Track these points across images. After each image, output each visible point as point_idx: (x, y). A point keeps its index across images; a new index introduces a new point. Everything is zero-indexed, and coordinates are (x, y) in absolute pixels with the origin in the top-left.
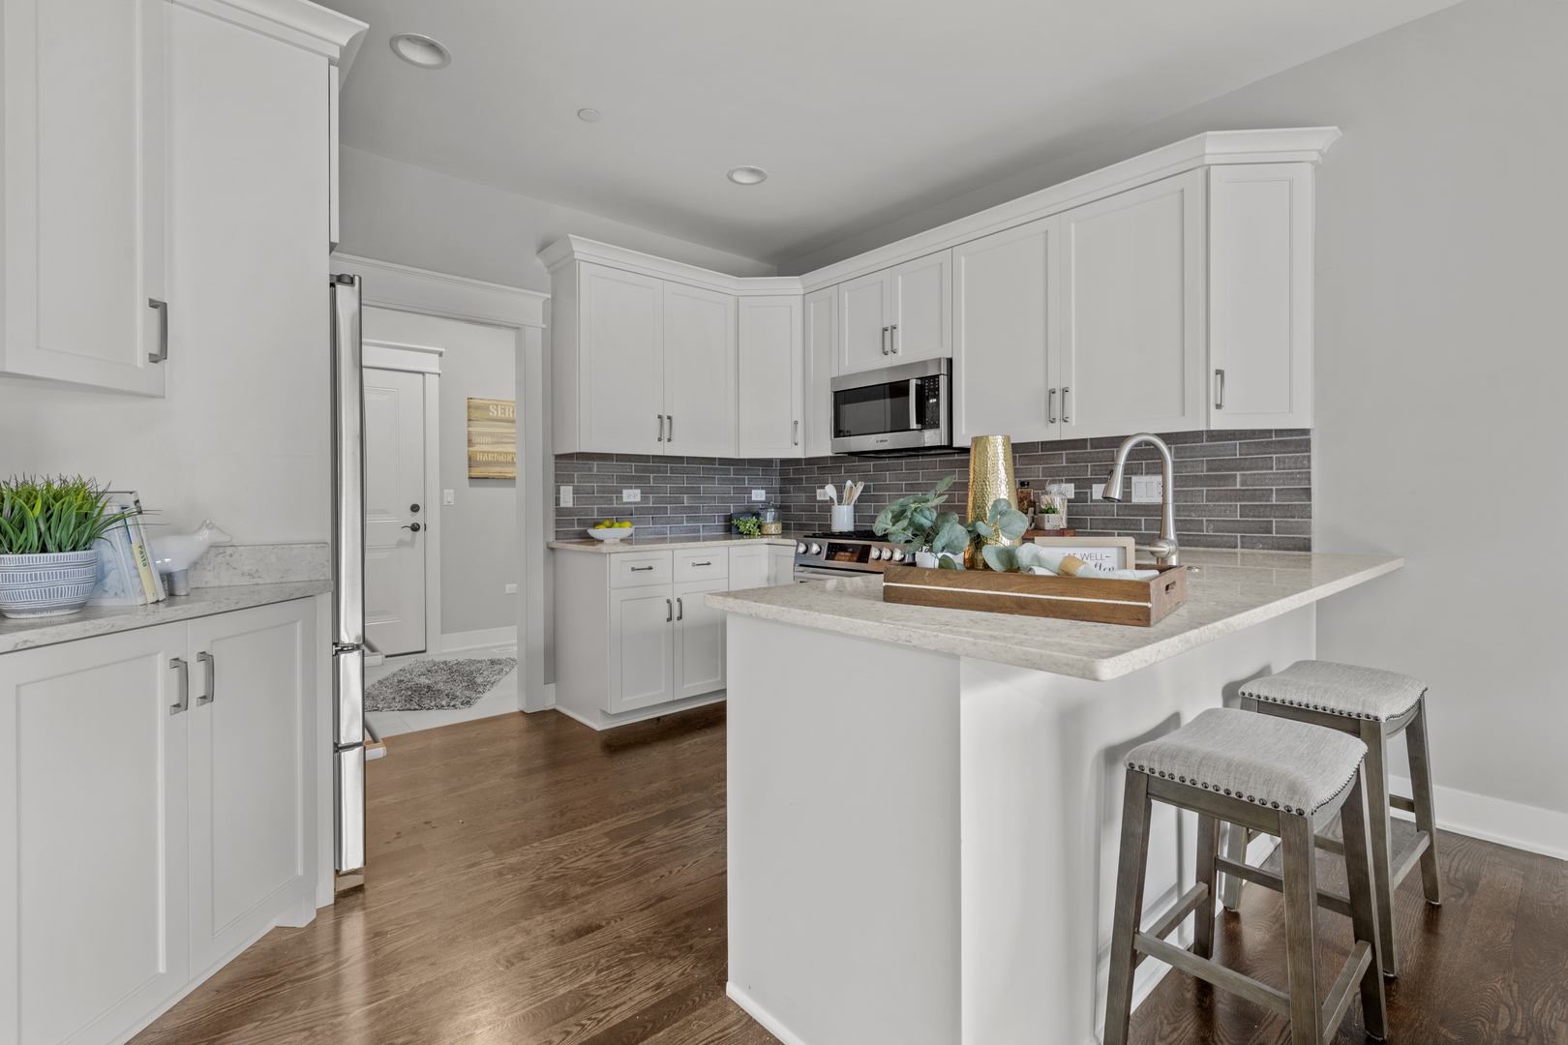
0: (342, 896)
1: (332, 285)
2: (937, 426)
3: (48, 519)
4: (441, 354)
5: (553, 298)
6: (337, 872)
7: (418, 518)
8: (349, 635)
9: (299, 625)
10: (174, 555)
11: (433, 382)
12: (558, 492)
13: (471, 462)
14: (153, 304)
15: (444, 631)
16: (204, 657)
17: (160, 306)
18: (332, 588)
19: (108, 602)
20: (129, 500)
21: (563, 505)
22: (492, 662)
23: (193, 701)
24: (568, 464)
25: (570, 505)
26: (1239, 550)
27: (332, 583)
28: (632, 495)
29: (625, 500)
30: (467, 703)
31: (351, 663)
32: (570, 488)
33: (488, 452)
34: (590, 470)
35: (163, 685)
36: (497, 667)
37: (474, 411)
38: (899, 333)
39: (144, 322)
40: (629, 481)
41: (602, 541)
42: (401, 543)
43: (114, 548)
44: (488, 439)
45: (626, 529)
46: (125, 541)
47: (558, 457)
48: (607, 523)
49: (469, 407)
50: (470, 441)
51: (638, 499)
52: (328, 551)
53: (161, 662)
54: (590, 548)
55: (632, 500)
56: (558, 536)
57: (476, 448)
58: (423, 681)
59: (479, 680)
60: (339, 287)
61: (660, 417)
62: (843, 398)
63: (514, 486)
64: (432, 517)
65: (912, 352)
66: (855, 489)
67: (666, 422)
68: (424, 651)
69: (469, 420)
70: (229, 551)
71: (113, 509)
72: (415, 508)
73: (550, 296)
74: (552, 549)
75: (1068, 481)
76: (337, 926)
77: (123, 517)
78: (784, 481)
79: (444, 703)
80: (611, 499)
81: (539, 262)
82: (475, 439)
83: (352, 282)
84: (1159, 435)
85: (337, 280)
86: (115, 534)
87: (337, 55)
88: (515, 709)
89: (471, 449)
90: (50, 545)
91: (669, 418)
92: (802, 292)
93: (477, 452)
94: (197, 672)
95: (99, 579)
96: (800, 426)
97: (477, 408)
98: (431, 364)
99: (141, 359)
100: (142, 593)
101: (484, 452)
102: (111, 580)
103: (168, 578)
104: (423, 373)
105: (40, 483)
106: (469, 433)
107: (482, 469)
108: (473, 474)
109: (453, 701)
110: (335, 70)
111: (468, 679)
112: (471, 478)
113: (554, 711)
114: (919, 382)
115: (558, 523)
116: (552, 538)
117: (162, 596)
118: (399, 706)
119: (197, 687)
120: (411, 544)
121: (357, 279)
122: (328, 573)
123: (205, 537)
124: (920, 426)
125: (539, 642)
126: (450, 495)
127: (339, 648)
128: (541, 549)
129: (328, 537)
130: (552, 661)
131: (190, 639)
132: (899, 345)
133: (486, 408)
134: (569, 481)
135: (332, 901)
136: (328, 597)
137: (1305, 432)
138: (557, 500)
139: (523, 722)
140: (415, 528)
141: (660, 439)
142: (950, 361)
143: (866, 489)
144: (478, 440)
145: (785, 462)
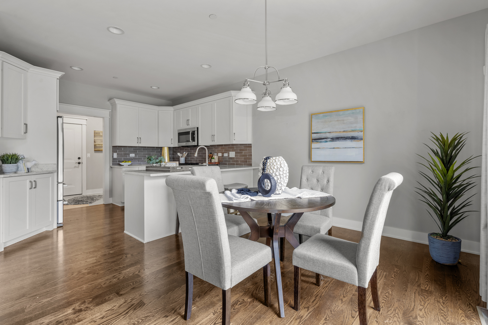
0: (58, 227)
1: (57, 118)
2: (195, 141)
3: (11, 159)
4: (87, 120)
5: (112, 111)
6: (57, 223)
7: (80, 161)
8: (60, 180)
9: (51, 178)
10: (29, 165)
11: (84, 127)
12: (113, 154)
13: (95, 146)
14: (25, 124)
15: (87, 189)
16: (35, 181)
17: (26, 125)
18: (57, 172)
19: (18, 172)
20: (23, 156)
21: (114, 157)
22: (99, 196)
23: (33, 188)
24: (115, 148)
25: (116, 157)
26: (235, 166)
27: (57, 171)
28: (132, 155)
29: (130, 156)
30: (91, 203)
31: (61, 186)
32: (116, 154)
33: (100, 144)
34: (122, 149)
35: (28, 185)
36: (100, 197)
37: (96, 134)
38: (190, 121)
39: (23, 127)
40: (132, 152)
41: (123, 165)
42: (75, 167)
43: (20, 164)
44: (100, 141)
45: (130, 163)
46: (22, 163)
47: (113, 147)
48: (125, 161)
49: (94, 133)
50: (94, 141)
51: (134, 156)
52: (56, 166)
53: (28, 181)
54: (121, 167)
55: (132, 156)
56: (113, 164)
57: (96, 143)
58: (80, 199)
59: (95, 199)
60: (59, 118)
61: (138, 138)
62: (180, 134)
63: (102, 153)
64: (84, 160)
65: (192, 125)
66: (185, 154)
67: (139, 139)
68: (82, 194)
69: (94, 136)
70: (37, 165)
71: (21, 158)
72: (79, 158)
73: (111, 111)
74: (112, 167)
75: (221, 153)
76: (57, 231)
77: (22, 159)
78: (173, 152)
79: (85, 203)
80: (127, 156)
81: (108, 103)
82: (96, 141)
83: (61, 117)
84: (205, 146)
85: (58, 117)
86: (21, 161)
87: (59, 78)
88: (102, 204)
89: (95, 143)
90: (12, 163)
91: (140, 138)
92: (173, 110)
93: (96, 144)
94: (34, 183)
95: (18, 168)
96: (173, 140)
97: (97, 133)
98: (84, 122)
99: (23, 133)
100: (24, 171)
101: (98, 144)
102: (19, 169)
103: (28, 169)
104: (82, 125)
105: (9, 154)
106: (94, 139)
107: (98, 148)
108: (95, 150)
109: (87, 202)
110: (58, 80)
111: (92, 199)
112: (95, 151)
113: (112, 204)
114: (192, 132)
115: (113, 161)
116: (111, 165)
117: (27, 172)
118: (73, 204)
119: (34, 186)
120: (78, 167)
121: (62, 117)
122: (56, 169)
123: (34, 162)
124: (192, 141)
125: (108, 189)
126: (89, 155)
127: (58, 183)
128: (108, 167)
129: (56, 163)
130: (111, 193)
131: (33, 178)
132: (190, 124)
133: (99, 133)
134: (116, 152)
135: (57, 228)
136: (56, 174)
137: (251, 144)
138: (113, 156)
139: (104, 205)
140: (79, 163)
141: (138, 143)
142: (198, 128)
143: (188, 154)
144: (97, 141)
145: (173, 148)
